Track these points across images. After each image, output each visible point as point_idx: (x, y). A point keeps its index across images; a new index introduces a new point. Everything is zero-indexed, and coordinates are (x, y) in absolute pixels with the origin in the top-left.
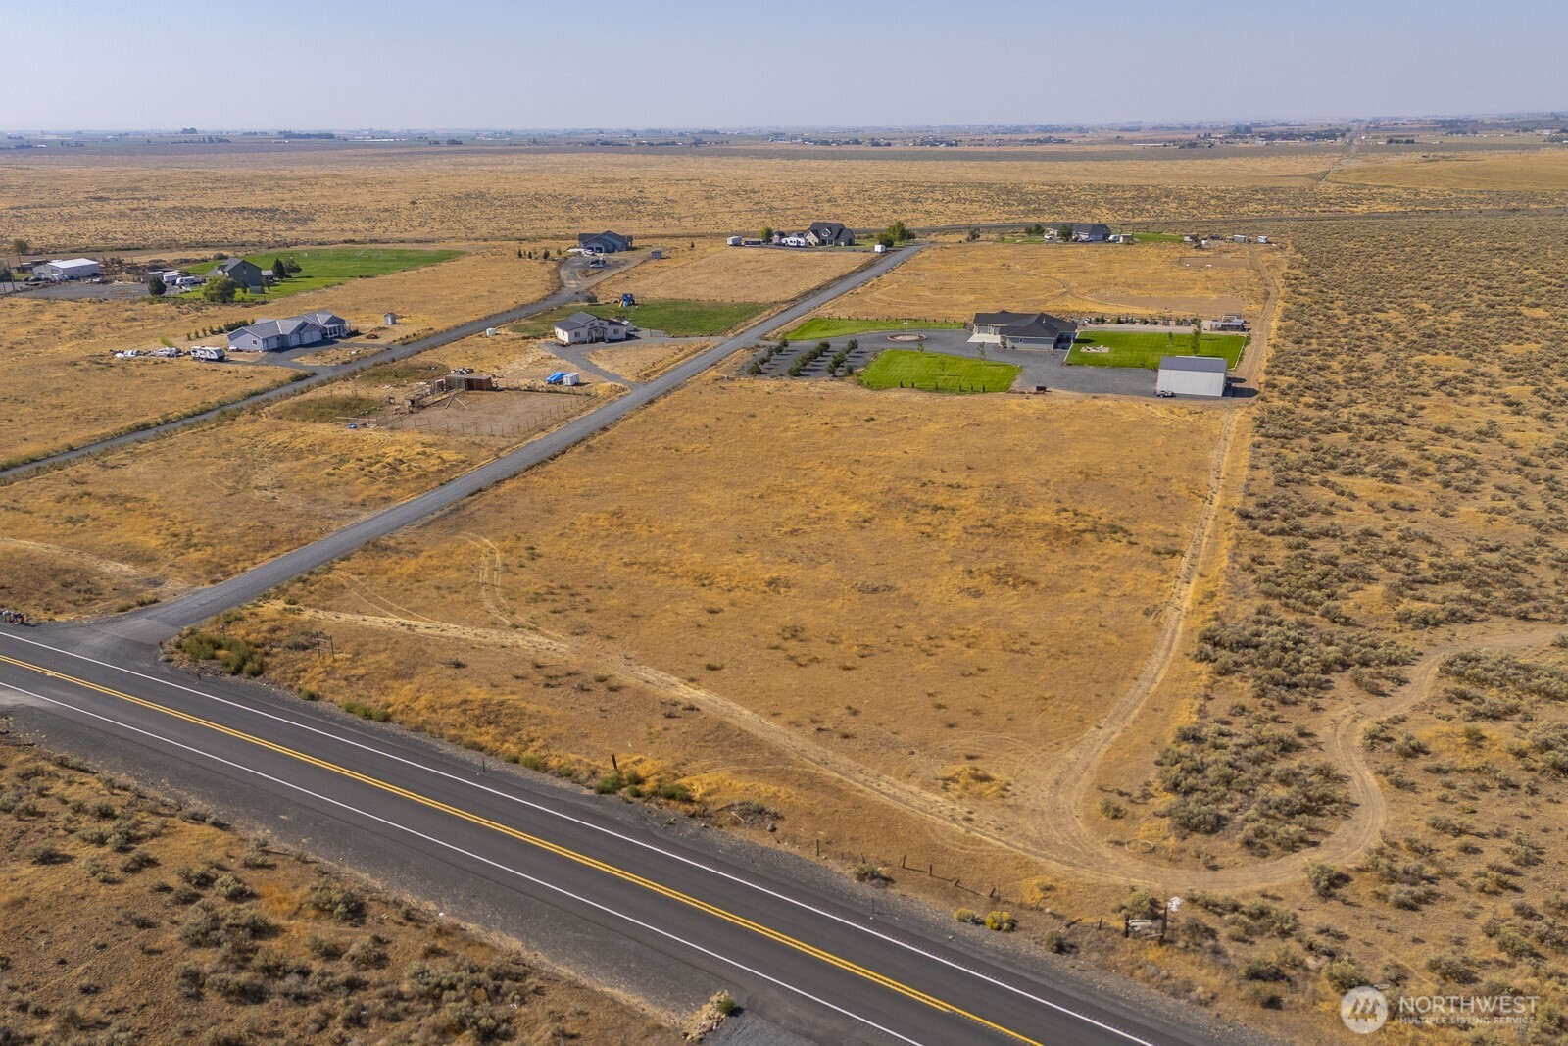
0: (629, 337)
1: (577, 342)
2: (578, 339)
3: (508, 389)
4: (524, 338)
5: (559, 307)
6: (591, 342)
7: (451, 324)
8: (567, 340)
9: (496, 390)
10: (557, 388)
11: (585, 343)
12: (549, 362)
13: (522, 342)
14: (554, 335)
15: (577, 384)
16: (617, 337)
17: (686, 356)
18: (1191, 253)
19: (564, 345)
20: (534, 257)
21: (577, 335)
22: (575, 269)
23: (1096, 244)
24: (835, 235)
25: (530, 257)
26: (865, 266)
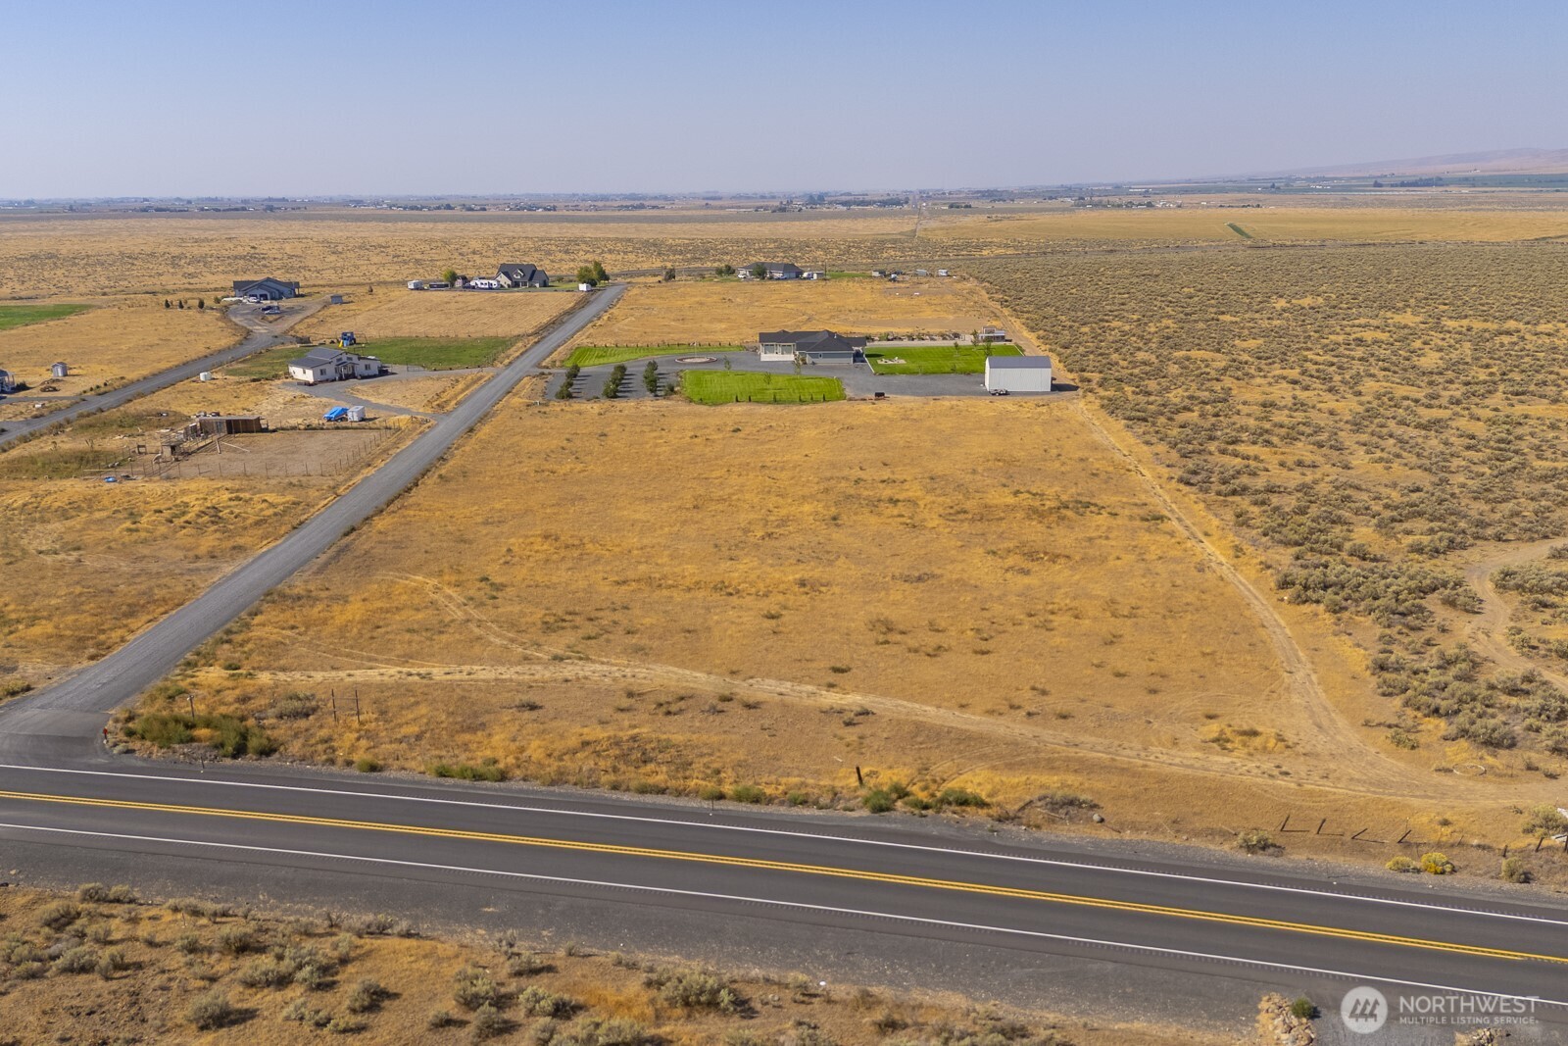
0: (383, 372)
1: (322, 380)
2: (324, 377)
3: (284, 429)
4: (254, 380)
5: (268, 351)
6: (341, 379)
8: (311, 380)
9: (270, 430)
10: (343, 424)
11: (335, 380)
12: (308, 401)
13: (253, 384)
14: (288, 375)
15: (363, 420)
16: (366, 373)
17: (467, 387)
18: (890, 285)
19: (310, 385)
20: (185, 306)
21: (322, 372)
22: (249, 317)
23: (797, 281)
24: (528, 276)
25: (181, 307)
26: (584, 303)
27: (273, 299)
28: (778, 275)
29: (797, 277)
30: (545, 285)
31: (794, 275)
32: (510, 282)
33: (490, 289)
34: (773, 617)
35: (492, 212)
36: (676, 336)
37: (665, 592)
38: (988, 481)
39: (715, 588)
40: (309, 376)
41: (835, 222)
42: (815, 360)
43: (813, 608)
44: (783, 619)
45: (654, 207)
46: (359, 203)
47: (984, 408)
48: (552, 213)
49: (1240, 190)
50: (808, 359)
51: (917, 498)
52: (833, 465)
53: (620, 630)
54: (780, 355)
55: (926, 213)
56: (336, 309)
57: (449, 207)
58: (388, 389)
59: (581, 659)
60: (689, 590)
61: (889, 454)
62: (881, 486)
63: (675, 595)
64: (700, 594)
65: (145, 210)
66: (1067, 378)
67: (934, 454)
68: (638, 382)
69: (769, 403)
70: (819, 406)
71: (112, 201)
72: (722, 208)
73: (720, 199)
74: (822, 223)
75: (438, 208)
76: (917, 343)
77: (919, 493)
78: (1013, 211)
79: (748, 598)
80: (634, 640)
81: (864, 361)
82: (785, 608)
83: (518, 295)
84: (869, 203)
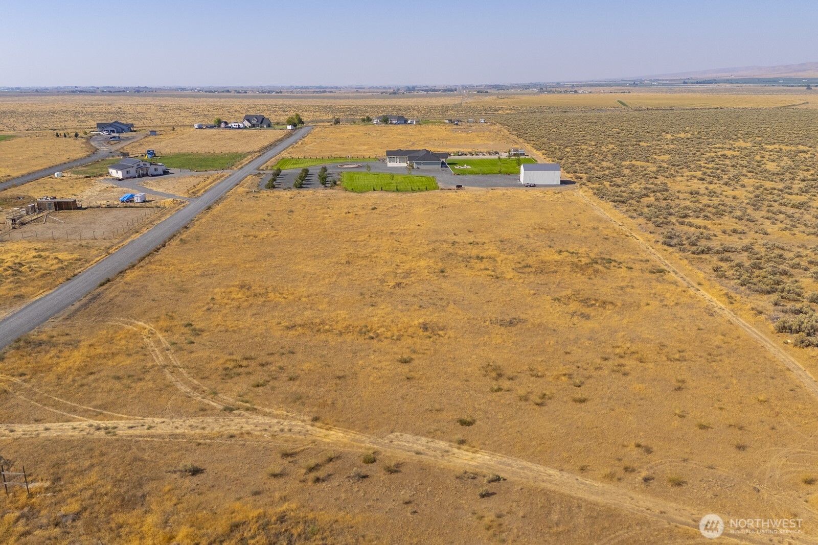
0: (165, 173)
1: (128, 177)
2: (129, 176)
3: (91, 207)
4: (87, 177)
5: (103, 160)
6: (139, 177)
7: (24, 172)
8: (121, 177)
9: (80, 208)
10: (131, 204)
11: (135, 177)
12: (115, 190)
13: (85, 179)
14: (108, 174)
15: (144, 201)
16: (155, 173)
17: (214, 181)
18: (455, 127)
19: (119, 180)
20: (67, 136)
21: (128, 172)
22: (102, 142)
23: (405, 125)
24: (260, 122)
25: (65, 136)
26: (289, 135)
27: (118, 132)
28: (394, 122)
29: (405, 123)
30: (269, 126)
31: (403, 122)
32: (250, 125)
33: (239, 128)
34: (405, 362)
35: (250, 93)
36: (339, 153)
37: (323, 337)
38: (539, 244)
39: (360, 332)
40: (120, 175)
41: (421, 99)
42: (419, 166)
43: (436, 352)
44: (415, 363)
45: (331, 92)
46: (183, 89)
47: (522, 194)
48: (280, 94)
49: (618, 85)
50: (415, 166)
51: (495, 255)
52: (436, 232)
53: (284, 376)
54: (398, 163)
55: (466, 95)
56: (152, 138)
57: (228, 91)
58: (166, 183)
59: (247, 409)
60: (341, 334)
61: (470, 224)
62: (470, 247)
63: (330, 338)
64: (349, 338)
65: (74, 92)
66: (568, 177)
67: (500, 224)
68: (315, 179)
69: (394, 191)
70: (423, 193)
71: (60, 88)
72: (364, 92)
73: (364, 88)
74: (415, 100)
75: (223, 92)
76: (475, 157)
77: (495, 252)
78: (509, 94)
79: (386, 342)
80: (294, 387)
81: (447, 167)
82: (415, 352)
83: (253, 131)
84: (438, 91)
